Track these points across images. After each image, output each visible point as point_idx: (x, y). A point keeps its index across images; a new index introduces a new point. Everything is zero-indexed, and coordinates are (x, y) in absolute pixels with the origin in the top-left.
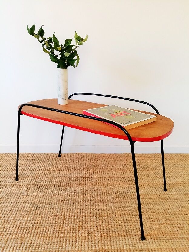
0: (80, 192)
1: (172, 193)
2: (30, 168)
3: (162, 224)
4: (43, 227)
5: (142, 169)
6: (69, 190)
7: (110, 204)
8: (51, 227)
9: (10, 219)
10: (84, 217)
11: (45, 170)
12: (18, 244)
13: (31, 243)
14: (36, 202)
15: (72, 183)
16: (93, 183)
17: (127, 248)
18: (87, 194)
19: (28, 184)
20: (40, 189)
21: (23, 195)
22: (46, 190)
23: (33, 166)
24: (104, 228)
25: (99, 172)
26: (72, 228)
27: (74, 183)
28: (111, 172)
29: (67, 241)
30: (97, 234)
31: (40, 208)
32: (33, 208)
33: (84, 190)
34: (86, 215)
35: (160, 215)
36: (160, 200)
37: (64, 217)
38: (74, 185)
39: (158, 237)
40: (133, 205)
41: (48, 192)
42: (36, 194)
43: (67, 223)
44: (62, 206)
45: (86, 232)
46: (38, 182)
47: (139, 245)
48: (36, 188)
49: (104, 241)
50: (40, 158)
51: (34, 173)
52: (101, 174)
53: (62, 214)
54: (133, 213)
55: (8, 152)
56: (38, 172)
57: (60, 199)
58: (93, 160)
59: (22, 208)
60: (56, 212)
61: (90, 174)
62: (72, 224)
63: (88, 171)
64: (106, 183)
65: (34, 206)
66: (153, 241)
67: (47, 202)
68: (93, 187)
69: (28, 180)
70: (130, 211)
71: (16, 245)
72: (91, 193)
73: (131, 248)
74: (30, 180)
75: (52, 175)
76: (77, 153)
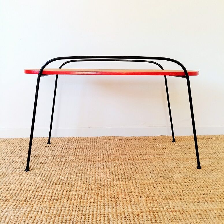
0: (113, 166)
1: (222, 166)
2: (50, 149)
3: (216, 189)
4: (74, 194)
5: (182, 148)
6: (99, 165)
7: (150, 175)
8: (84, 194)
9: (33, 188)
10: (122, 186)
11: (69, 150)
12: (46, 208)
13: (62, 208)
14: (62, 175)
15: (102, 159)
16: (127, 159)
17: (179, 209)
18: (121, 167)
19: (51, 161)
20: (65, 164)
21: (46, 170)
22: (73, 165)
23: (54, 147)
24: (148, 193)
25: (132, 150)
26: (109, 194)
27: (105, 159)
28: (147, 150)
29: (106, 205)
30: (140, 199)
31: (67, 179)
32: (60, 180)
33: (118, 164)
34: (124, 184)
35: (212, 182)
36: (209, 171)
37: (98, 186)
38: (104, 161)
39: (214, 200)
40: (178, 175)
41: (75, 167)
42: (61, 169)
43: (102, 190)
44: (94, 177)
45: (127, 197)
46: (62, 159)
47: (193, 207)
48: (60, 164)
49: (150, 204)
50: (60, 141)
51: (55, 152)
52: (134, 152)
53: (95, 183)
54: (180, 181)
55: (22, 137)
56: (60, 151)
57: (91, 171)
58: (123, 142)
59: (47, 180)
60: (88, 182)
61: (122, 152)
62: (109, 191)
63: (120, 150)
64: (142, 159)
65: (61, 178)
66: (209, 203)
67: (75, 174)
68: (128, 162)
69: (50, 158)
70: (176, 180)
71: (44, 209)
72: (126, 166)
73: (184, 209)
74: (52, 158)
75: (78, 153)
76: (103, 137)
